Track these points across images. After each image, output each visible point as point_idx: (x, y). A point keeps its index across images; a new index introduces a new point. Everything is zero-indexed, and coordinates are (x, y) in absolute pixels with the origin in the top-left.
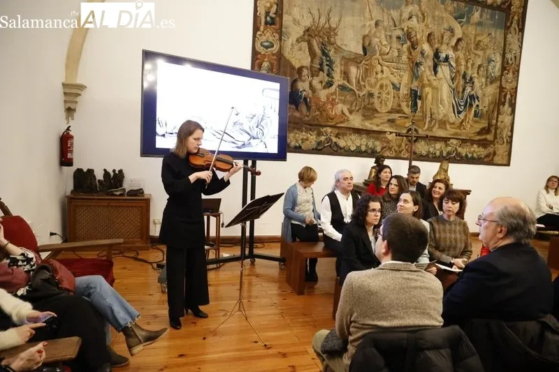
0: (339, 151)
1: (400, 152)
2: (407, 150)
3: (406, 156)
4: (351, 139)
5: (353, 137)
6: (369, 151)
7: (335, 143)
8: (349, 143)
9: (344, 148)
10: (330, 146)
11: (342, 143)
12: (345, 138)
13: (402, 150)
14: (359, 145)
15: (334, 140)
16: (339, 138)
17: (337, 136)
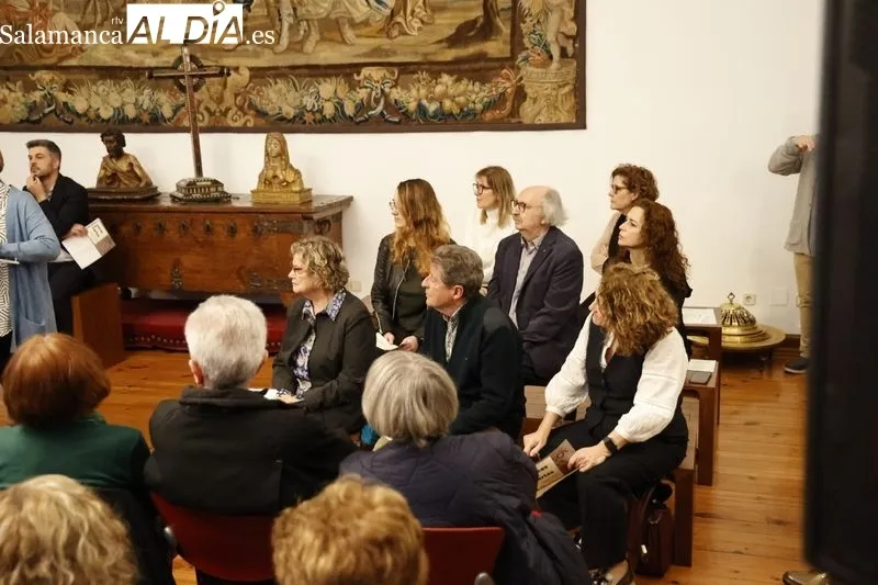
0: (77, 121)
1: (225, 114)
2: (241, 108)
3: (239, 124)
4: (97, 93)
5: (102, 87)
6: (146, 118)
7: (65, 104)
8: (96, 103)
9: (85, 115)
10: (54, 111)
11: (80, 105)
12: (84, 90)
13: (228, 110)
14: (117, 105)
15: (63, 97)
16: (71, 92)
17: (66, 88)
